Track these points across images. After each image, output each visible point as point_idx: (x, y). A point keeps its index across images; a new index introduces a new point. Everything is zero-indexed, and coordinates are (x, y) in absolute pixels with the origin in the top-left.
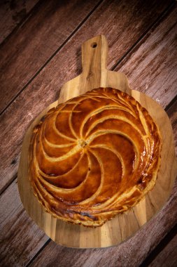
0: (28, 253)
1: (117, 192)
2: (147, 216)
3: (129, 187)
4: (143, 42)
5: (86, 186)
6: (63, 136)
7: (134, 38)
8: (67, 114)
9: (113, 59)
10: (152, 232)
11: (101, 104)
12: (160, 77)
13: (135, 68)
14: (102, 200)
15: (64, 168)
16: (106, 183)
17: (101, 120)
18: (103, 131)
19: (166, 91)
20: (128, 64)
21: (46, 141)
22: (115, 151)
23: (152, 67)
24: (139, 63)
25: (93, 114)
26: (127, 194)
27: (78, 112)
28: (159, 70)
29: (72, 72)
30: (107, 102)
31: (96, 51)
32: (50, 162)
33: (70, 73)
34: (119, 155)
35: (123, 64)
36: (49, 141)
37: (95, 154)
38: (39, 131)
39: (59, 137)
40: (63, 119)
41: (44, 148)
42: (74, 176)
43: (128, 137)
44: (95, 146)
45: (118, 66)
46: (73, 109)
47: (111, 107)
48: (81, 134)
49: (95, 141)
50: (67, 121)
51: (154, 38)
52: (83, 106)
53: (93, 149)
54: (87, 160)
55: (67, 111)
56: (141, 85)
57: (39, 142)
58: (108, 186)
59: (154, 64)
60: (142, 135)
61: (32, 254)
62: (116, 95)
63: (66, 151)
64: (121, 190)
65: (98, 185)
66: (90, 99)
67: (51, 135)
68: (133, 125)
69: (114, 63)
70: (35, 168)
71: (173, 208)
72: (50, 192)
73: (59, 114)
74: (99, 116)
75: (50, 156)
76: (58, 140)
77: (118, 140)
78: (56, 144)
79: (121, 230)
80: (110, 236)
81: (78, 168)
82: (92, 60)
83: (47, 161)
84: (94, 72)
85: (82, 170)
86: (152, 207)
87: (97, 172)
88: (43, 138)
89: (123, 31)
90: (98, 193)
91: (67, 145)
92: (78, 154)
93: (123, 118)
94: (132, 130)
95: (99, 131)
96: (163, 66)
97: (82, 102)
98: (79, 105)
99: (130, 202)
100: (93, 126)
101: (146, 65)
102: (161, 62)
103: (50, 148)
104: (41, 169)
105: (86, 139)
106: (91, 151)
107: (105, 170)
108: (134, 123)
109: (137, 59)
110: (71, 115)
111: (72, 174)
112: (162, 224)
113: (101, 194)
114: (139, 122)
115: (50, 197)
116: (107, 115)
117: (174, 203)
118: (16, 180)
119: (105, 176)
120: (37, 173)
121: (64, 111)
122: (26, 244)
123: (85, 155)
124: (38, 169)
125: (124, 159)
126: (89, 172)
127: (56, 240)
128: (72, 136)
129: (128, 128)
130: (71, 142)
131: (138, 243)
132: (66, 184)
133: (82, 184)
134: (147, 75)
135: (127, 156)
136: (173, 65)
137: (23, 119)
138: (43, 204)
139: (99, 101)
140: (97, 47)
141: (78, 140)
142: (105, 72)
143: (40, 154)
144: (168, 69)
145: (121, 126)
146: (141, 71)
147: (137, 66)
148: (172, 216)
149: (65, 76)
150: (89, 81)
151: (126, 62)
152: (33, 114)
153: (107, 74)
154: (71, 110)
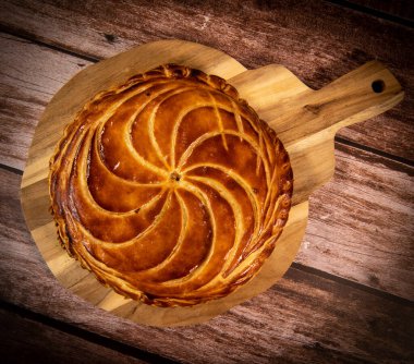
5: (108, 222)
8: (215, 126)
9: (363, 132)
10: (101, 318)
12: (349, 232)
13: (354, 181)
14: (100, 255)
17: (224, 192)
19: (327, 252)
20: (361, 164)
21: (155, 110)
23: (364, 210)
24: (369, 184)
25: (231, 173)
27: (225, 144)
28: (361, 224)
29: (316, 62)
31: (367, 97)
32: (121, 137)
33: (313, 59)
34: (178, 248)
35: (357, 155)
36: (156, 114)
37: (168, 204)
39: (169, 132)
41: (142, 112)
42: (118, 191)
43: (212, 253)
44: (180, 199)
45: (350, 147)
49: (188, 195)
52: (239, 149)
53: (174, 196)
54: (150, 198)
55: (220, 122)
56: (325, 206)
57: (148, 95)
58: (123, 257)
59: (372, 212)
60: (221, 273)
62: (280, 193)
63: (151, 156)
65: (115, 241)
69: (356, 136)
70: (102, 113)
71: (146, 333)
72: (74, 167)
73: (210, 109)
74: (232, 185)
76: (164, 132)
77: (200, 236)
78: (156, 133)
81: (133, 189)
83: (122, 131)
84: (322, 115)
85: (131, 200)
87: (137, 226)
88: (158, 100)
90: (108, 245)
91: (160, 154)
92: (156, 178)
93: (240, 228)
95: (205, 196)
96: (372, 228)
97: (245, 143)
100: (209, 182)
101: (366, 198)
102: (378, 222)
103: (145, 123)
104: (106, 126)
105: (187, 179)
106: (169, 195)
109: (374, 177)
110: (215, 134)
111: (118, 187)
113: (106, 251)
115: (69, 169)
119: (136, 244)
120: (97, 123)
121: (218, 115)
123: (158, 190)
124: (103, 119)
125: (173, 261)
126: (132, 213)
127: (24, 190)
129: (226, 245)
133: (106, 213)
134: (347, 208)
135: (180, 263)
136: (377, 245)
137: (193, 9)
138: (56, 158)
139: (258, 172)
140: (376, 94)
141: (178, 170)
142: (328, 134)
143: (129, 108)
144: (366, 238)
145: (224, 232)
146: (354, 194)
147: (361, 183)
148: (135, 336)
149: (303, 51)
150: (304, 113)
151: (363, 158)
152: (209, 26)
153: (326, 142)
154: (226, 128)
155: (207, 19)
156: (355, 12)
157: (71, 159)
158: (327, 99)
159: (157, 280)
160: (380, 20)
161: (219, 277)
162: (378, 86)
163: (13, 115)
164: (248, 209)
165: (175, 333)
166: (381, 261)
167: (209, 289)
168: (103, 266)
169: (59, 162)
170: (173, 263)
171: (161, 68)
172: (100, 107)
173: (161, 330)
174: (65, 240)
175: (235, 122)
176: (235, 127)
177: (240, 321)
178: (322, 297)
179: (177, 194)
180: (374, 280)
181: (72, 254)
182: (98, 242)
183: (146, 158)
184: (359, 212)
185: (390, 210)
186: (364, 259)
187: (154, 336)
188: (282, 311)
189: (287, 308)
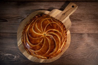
21: (36, 24)
27: (51, 25)
32: (32, 31)
36: (37, 25)
41: (34, 25)
44: (47, 38)
52: (54, 25)
54: (41, 40)
55: (49, 22)
58: (40, 52)
62: (64, 30)
65: (38, 50)
73: (46, 20)
77: (53, 43)
85: (38, 41)
108: (61, 43)
110: (49, 24)
120: (27, 30)
123: (42, 38)
124: (28, 29)
126: (39, 44)
138: (22, 39)
140: (73, 8)
141: (44, 33)
142: (68, 17)
150: (62, 15)
157: (25, 38)
158: (65, 12)
159: (48, 54)
161: (59, 49)
162: (73, 7)
164: (60, 35)
167: (58, 52)
168: (37, 55)
169: (23, 40)
171: (35, 16)
172: (27, 27)
174: (29, 53)
175: (51, 21)
176: (52, 22)
179: (46, 37)
181: (31, 55)
182: (35, 51)
183: (38, 33)
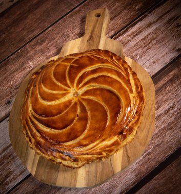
0: (7, 184)
1: (99, 139)
2: (122, 165)
3: (110, 136)
4: (140, 20)
5: (72, 129)
6: (58, 84)
7: (133, 15)
8: (66, 66)
9: (112, 30)
10: (124, 181)
11: (98, 62)
12: (151, 51)
13: (130, 40)
14: (85, 143)
15: (54, 111)
16: (90, 129)
17: (95, 76)
18: (95, 85)
19: (154, 63)
20: (125, 35)
22: (103, 104)
23: (145, 42)
24: (134, 36)
25: (89, 69)
26: (108, 142)
28: (150, 45)
29: (75, 35)
30: (103, 61)
31: (99, 21)
33: (73, 35)
34: (106, 107)
35: (120, 35)
37: (84, 103)
38: (37, 77)
39: (55, 84)
40: (61, 69)
42: (63, 119)
43: (117, 93)
45: (115, 36)
46: (72, 62)
47: (105, 65)
48: (75, 84)
49: (86, 93)
50: (65, 71)
51: (150, 18)
53: (83, 99)
56: (133, 55)
57: (35, 86)
59: (147, 39)
60: (130, 93)
61: (11, 185)
63: (59, 97)
64: (104, 137)
66: (88, 57)
67: (48, 82)
68: (123, 84)
69: (112, 33)
70: (27, 108)
71: (146, 162)
72: (38, 130)
74: (94, 72)
75: (44, 99)
78: (51, 90)
79: (96, 174)
80: (86, 179)
81: (67, 113)
82: (94, 27)
83: (40, 103)
84: (94, 37)
86: (127, 158)
87: (84, 119)
88: (40, 83)
89: (125, 9)
90: (82, 137)
91: (61, 92)
92: (70, 102)
93: (115, 77)
94: (121, 88)
95: (92, 84)
96: (154, 42)
97: (80, 58)
98: (77, 60)
99: (110, 150)
100: (87, 79)
101: (140, 39)
102: (153, 39)
103: (44, 92)
104: (34, 109)
105: (79, 89)
106: (82, 101)
107: (92, 119)
109: (133, 33)
111: (61, 117)
112: (133, 174)
113: (85, 139)
114: (128, 82)
115: (38, 134)
116: (101, 72)
117: (147, 158)
118: (8, 118)
119: (91, 123)
121: (63, 63)
122: (7, 176)
125: (110, 111)
127: (35, 175)
128: (67, 85)
129: (118, 85)
130: (65, 90)
131: (110, 188)
132: (54, 125)
133: (69, 127)
134: (140, 48)
135: (113, 109)
136: (163, 43)
137: (24, 67)
139: (96, 59)
143: (34, 96)
144: (158, 46)
145: (112, 83)
146: (135, 43)
147: (132, 38)
148: (144, 169)
149: (68, 37)
151: (123, 34)
152: (34, 64)
153: (106, 41)
154: (70, 63)
155: (31, 64)
156: (68, 15)
160: (76, 9)
163: (3, 163)
165: (154, 147)
166: (172, 44)
170: (111, 112)
173: (149, 154)
177: (166, 114)
178: (174, 73)
180: (178, 50)
184: (144, 44)
185: (151, 33)
186: (167, 50)
187: (149, 159)
188: (171, 93)
189: (171, 90)
